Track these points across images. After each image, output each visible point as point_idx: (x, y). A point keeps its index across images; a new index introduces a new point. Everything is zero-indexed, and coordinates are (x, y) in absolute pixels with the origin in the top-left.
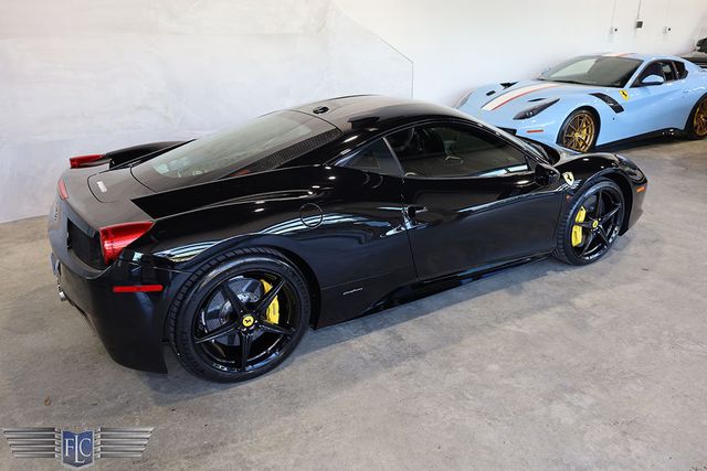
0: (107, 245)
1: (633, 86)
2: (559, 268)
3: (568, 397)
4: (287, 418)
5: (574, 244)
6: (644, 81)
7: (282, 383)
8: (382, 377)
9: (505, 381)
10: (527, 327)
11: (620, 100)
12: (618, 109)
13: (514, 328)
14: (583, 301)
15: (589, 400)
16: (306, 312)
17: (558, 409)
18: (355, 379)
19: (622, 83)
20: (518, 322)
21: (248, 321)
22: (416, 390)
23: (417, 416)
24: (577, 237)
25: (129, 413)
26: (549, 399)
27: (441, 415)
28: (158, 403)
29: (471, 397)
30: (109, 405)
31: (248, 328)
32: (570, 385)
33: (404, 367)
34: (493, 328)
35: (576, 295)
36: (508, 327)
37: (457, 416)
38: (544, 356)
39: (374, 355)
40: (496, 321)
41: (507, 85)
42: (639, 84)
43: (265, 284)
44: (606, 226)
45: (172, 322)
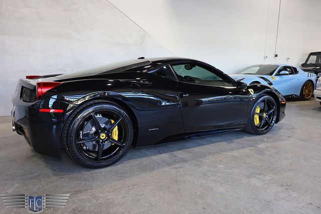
0: (39, 90)
1: (276, 75)
2: (249, 135)
3: (258, 176)
4: (119, 182)
5: (256, 124)
6: (281, 73)
7: (117, 169)
8: (166, 169)
9: (227, 171)
10: (236, 153)
11: (271, 80)
12: (270, 84)
13: (230, 154)
14: (261, 146)
15: (268, 178)
16: (131, 136)
17: (253, 181)
18: (154, 169)
19: (271, 74)
20: (232, 152)
21: (103, 136)
22: (183, 173)
23: (184, 182)
24: (257, 121)
25: (39, 179)
26: (249, 177)
27: (196, 182)
28: (54, 175)
29: (211, 176)
30: (29, 176)
31: (102, 140)
32: (258, 172)
33: (178, 165)
34: (221, 154)
35: (258, 144)
36: (227, 154)
37: (204, 182)
38: (245, 163)
39: (163, 161)
40: (221, 151)
42: (278, 74)
43: (112, 121)
44: (269, 116)
45: (66, 132)
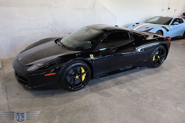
6: (174, 23)
11: (168, 28)
12: (168, 31)
19: (168, 24)
29: (156, 106)
37: (154, 111)
39: (126, 95)
41: (137, 24)
